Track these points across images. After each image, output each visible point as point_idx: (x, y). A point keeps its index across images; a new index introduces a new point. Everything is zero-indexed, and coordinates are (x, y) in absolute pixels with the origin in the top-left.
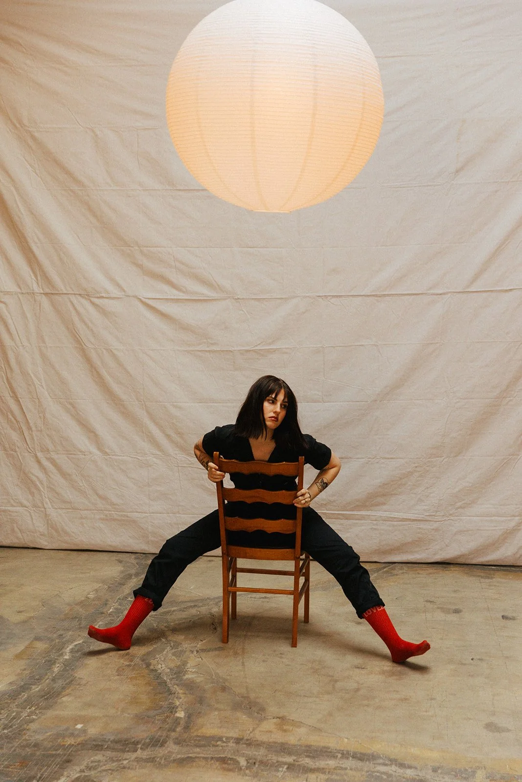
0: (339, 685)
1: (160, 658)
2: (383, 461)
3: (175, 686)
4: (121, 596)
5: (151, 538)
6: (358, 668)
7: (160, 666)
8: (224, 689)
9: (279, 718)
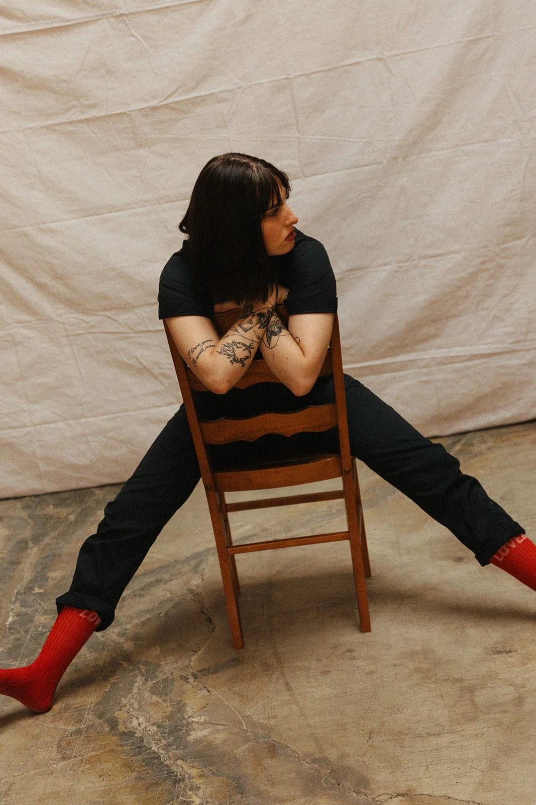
0: (481, 696)
1: (131, 705)
2: (424, 262)
3: (179, 762)
4: (19, 587)
5: (43, 468)
6: (499, 652)
7: (135, 722)
8: (273, 750)
9: (402, 795)
